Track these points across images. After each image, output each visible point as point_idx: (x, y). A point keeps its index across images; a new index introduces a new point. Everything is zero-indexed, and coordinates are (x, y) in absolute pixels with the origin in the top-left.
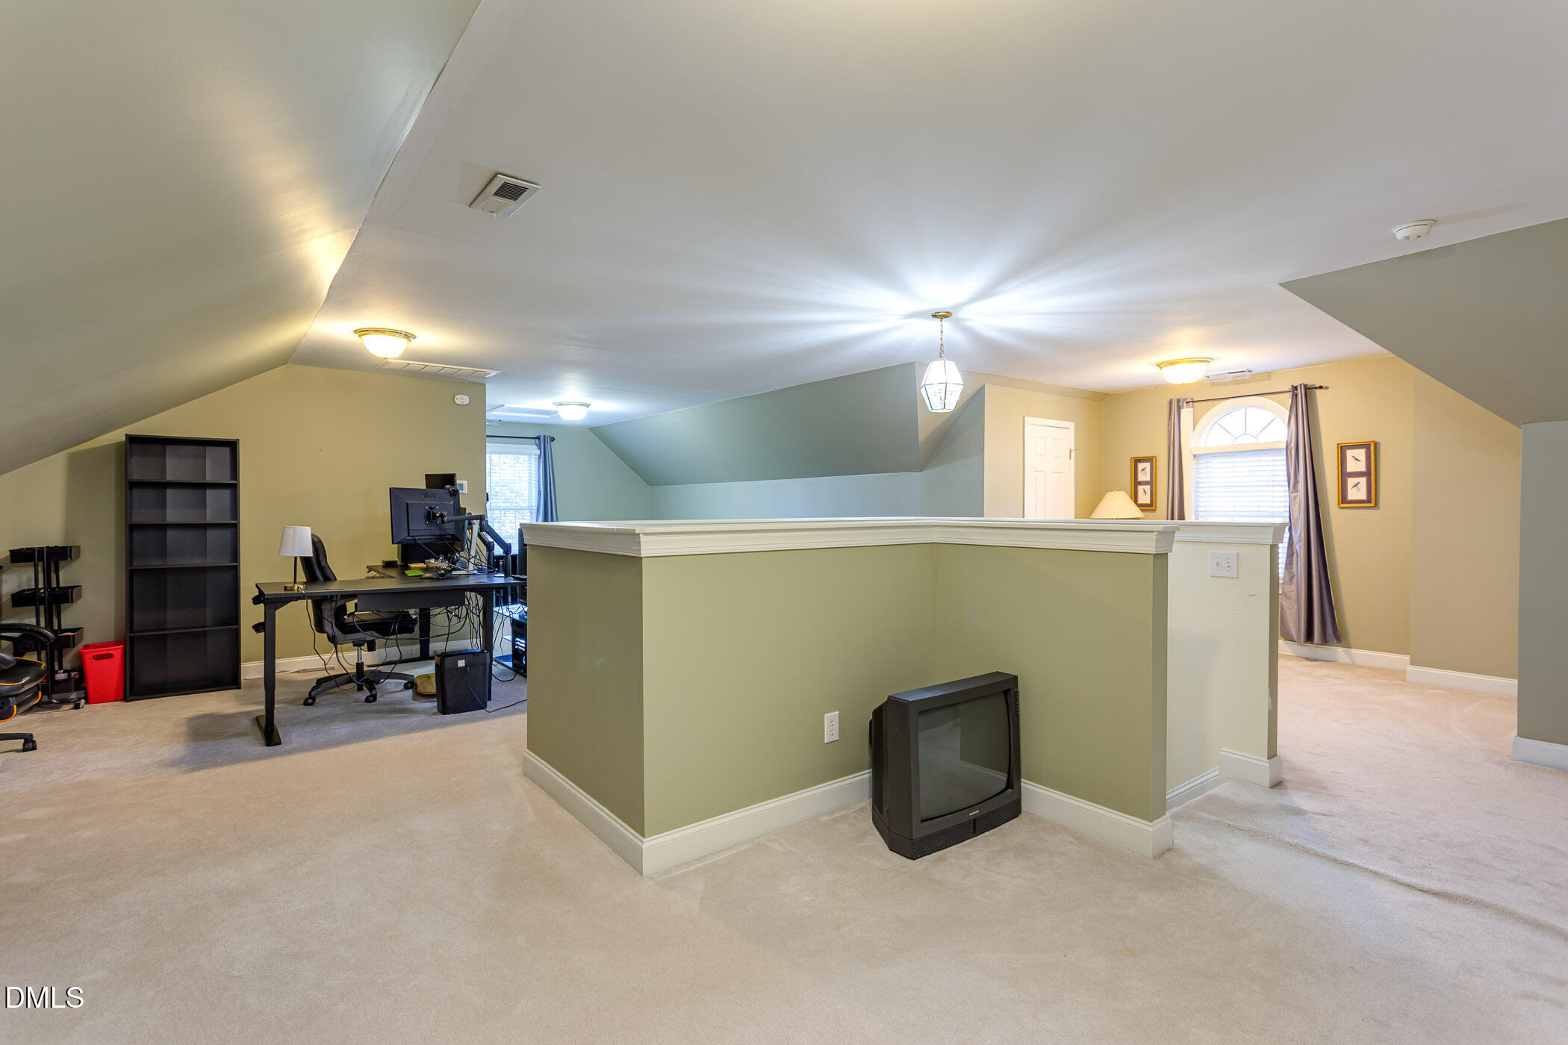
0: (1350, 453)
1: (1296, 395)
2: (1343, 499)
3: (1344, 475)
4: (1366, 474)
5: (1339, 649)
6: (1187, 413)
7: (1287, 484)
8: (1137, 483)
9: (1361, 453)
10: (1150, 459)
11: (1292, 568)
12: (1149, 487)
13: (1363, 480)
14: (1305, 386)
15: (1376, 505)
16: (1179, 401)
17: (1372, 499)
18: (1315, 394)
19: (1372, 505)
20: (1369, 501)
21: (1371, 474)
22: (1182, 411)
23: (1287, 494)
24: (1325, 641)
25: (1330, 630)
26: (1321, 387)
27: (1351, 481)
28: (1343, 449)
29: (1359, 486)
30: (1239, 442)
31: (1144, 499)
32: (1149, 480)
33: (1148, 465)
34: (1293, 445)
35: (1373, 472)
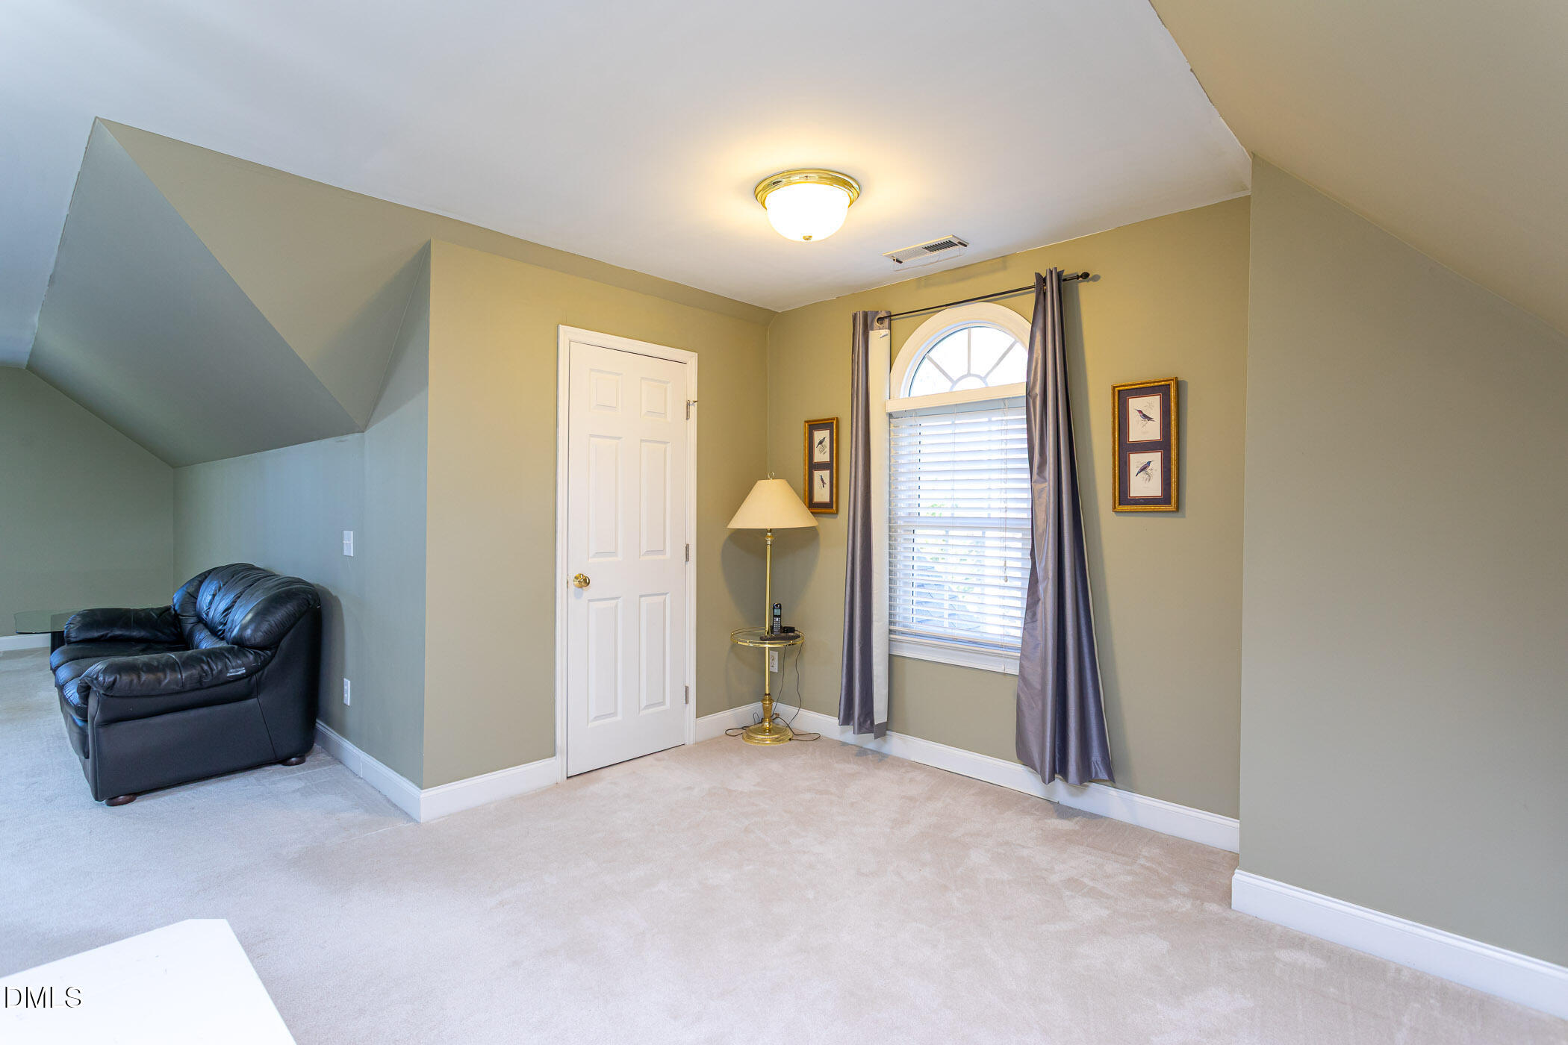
0: (1135, 404)
1: (1045, 294)
2: (1123, 497)
3: (1124, 448)
4: (1161, 446)
5: (1112, 792)
6: (879, 338)
7: (1027, 466)
8: (813, 466)
9: (1152, 405)
10: (827, 424)
11: (1034, 629)
12: (828, 472)
13: (1156, 458)
14: (1059, 275)
15: (1178, 508)
16: (866, 315)
17: (1170, 498)
18: (1077, 288)
19: (1172, 507)
20: (1165, 499)
21: (1169, 445)
22: (871, 333)
23: (1027, 485)
24: (1086, 776)
25: (1096, 756)
26: (1086, 276)
27: (1136, 460)
28: (1122, 396)
29: (1148, 470)
30: (959, 387)
31: (822, 494)
32: (827, 459)
33: (825, 434)
34: (1038, 390)
35: (1173, 441)
